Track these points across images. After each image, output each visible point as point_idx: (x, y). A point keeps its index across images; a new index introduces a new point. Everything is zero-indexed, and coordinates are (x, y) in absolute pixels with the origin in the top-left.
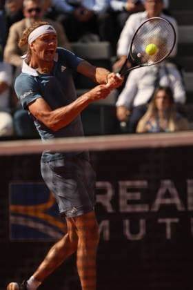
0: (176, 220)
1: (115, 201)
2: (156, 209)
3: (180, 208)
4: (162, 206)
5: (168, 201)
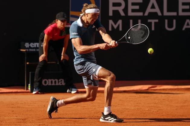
0: (157, 21)
1: (126, 10)
2: (146, 14)
3: (160, 14)
4: (150, 13)
5: (153, 11)
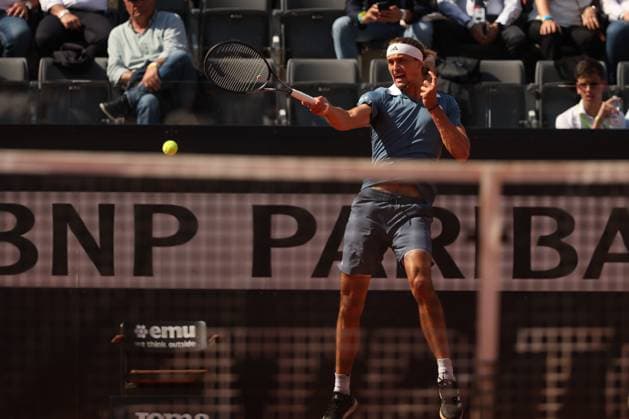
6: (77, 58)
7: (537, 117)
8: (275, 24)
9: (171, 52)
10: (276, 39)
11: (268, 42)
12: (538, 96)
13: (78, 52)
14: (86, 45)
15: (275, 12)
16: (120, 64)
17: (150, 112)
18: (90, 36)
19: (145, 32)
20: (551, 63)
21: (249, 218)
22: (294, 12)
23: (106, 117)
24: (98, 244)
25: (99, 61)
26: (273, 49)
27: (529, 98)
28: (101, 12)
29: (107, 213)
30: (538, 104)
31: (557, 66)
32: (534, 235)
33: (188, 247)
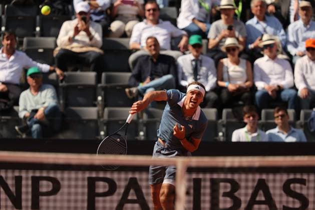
6: (5, 106)
7: (223, 136)
8: (99, 91)
9: (49, 104)
10: (100, 98)
11: (96, 99)
12: (224, 126)
13: (6, 104)
14: (9, 100)
15: (99, 85)
16: (25, 109)
17: (38, 132)
18: (11, 96)
19: (37, 95)
20: (230, 110)
21: (86, 183)
22: (109, 85)
23: (18, 134)
24: (15, 194)
25: (15, 108)
26: (98, 103)
27: (220, 127)
28: (17, 85)
29: (18, 180)
30: (224, 130)
31: (233, 112)
32: (222, 191)
33: (58, 196)
